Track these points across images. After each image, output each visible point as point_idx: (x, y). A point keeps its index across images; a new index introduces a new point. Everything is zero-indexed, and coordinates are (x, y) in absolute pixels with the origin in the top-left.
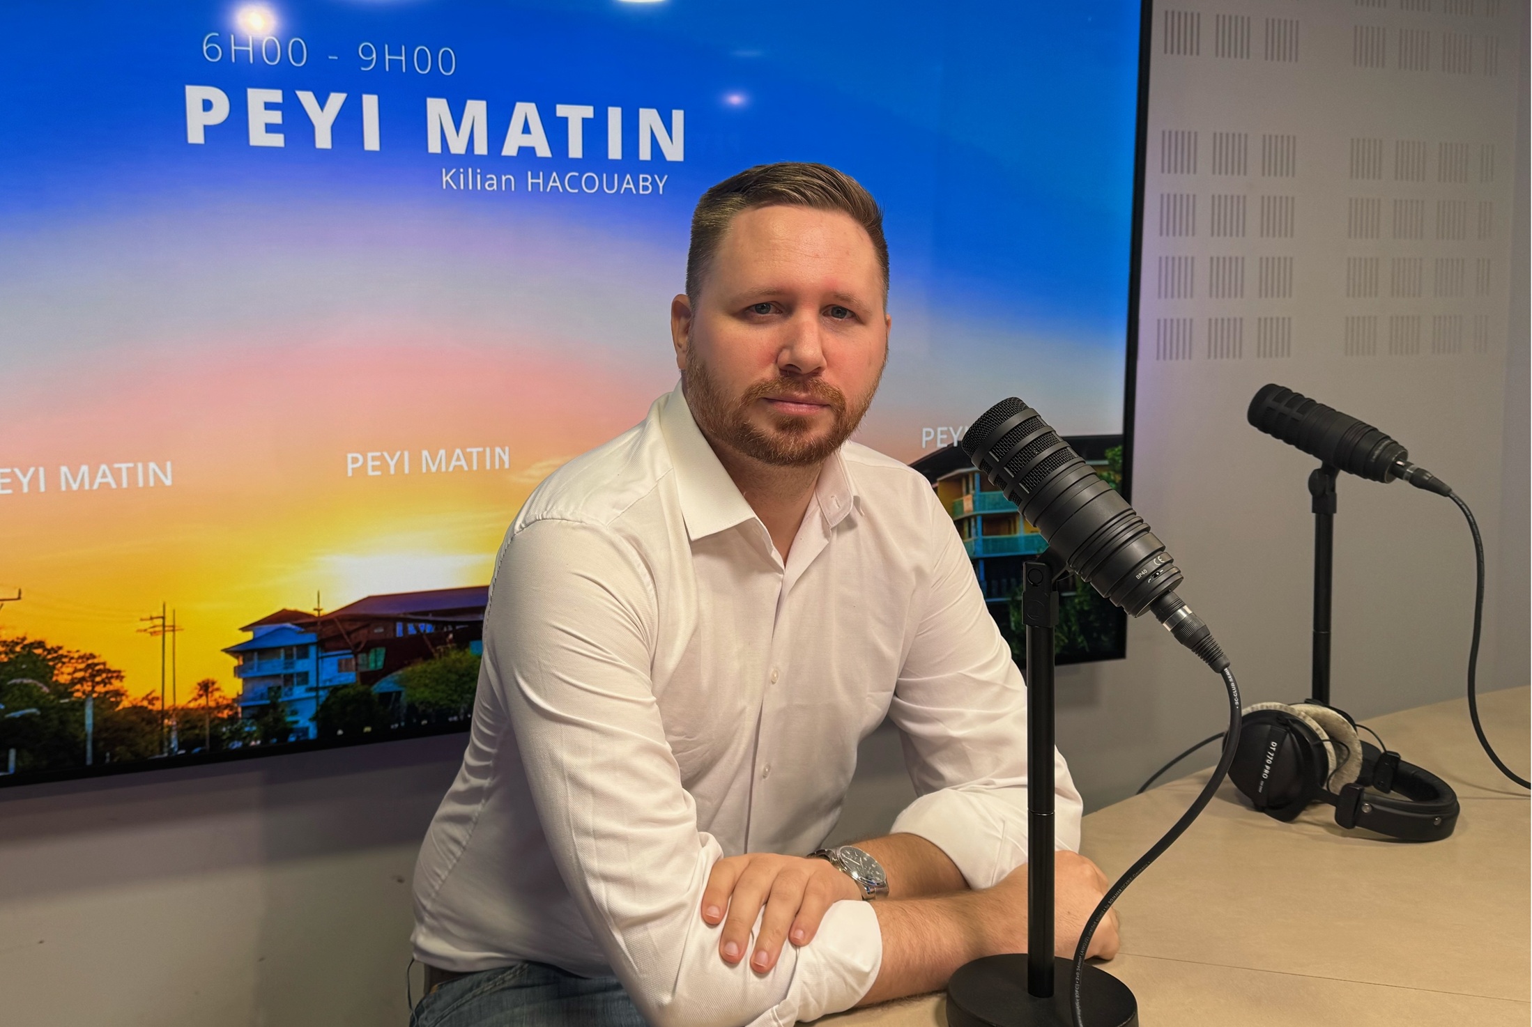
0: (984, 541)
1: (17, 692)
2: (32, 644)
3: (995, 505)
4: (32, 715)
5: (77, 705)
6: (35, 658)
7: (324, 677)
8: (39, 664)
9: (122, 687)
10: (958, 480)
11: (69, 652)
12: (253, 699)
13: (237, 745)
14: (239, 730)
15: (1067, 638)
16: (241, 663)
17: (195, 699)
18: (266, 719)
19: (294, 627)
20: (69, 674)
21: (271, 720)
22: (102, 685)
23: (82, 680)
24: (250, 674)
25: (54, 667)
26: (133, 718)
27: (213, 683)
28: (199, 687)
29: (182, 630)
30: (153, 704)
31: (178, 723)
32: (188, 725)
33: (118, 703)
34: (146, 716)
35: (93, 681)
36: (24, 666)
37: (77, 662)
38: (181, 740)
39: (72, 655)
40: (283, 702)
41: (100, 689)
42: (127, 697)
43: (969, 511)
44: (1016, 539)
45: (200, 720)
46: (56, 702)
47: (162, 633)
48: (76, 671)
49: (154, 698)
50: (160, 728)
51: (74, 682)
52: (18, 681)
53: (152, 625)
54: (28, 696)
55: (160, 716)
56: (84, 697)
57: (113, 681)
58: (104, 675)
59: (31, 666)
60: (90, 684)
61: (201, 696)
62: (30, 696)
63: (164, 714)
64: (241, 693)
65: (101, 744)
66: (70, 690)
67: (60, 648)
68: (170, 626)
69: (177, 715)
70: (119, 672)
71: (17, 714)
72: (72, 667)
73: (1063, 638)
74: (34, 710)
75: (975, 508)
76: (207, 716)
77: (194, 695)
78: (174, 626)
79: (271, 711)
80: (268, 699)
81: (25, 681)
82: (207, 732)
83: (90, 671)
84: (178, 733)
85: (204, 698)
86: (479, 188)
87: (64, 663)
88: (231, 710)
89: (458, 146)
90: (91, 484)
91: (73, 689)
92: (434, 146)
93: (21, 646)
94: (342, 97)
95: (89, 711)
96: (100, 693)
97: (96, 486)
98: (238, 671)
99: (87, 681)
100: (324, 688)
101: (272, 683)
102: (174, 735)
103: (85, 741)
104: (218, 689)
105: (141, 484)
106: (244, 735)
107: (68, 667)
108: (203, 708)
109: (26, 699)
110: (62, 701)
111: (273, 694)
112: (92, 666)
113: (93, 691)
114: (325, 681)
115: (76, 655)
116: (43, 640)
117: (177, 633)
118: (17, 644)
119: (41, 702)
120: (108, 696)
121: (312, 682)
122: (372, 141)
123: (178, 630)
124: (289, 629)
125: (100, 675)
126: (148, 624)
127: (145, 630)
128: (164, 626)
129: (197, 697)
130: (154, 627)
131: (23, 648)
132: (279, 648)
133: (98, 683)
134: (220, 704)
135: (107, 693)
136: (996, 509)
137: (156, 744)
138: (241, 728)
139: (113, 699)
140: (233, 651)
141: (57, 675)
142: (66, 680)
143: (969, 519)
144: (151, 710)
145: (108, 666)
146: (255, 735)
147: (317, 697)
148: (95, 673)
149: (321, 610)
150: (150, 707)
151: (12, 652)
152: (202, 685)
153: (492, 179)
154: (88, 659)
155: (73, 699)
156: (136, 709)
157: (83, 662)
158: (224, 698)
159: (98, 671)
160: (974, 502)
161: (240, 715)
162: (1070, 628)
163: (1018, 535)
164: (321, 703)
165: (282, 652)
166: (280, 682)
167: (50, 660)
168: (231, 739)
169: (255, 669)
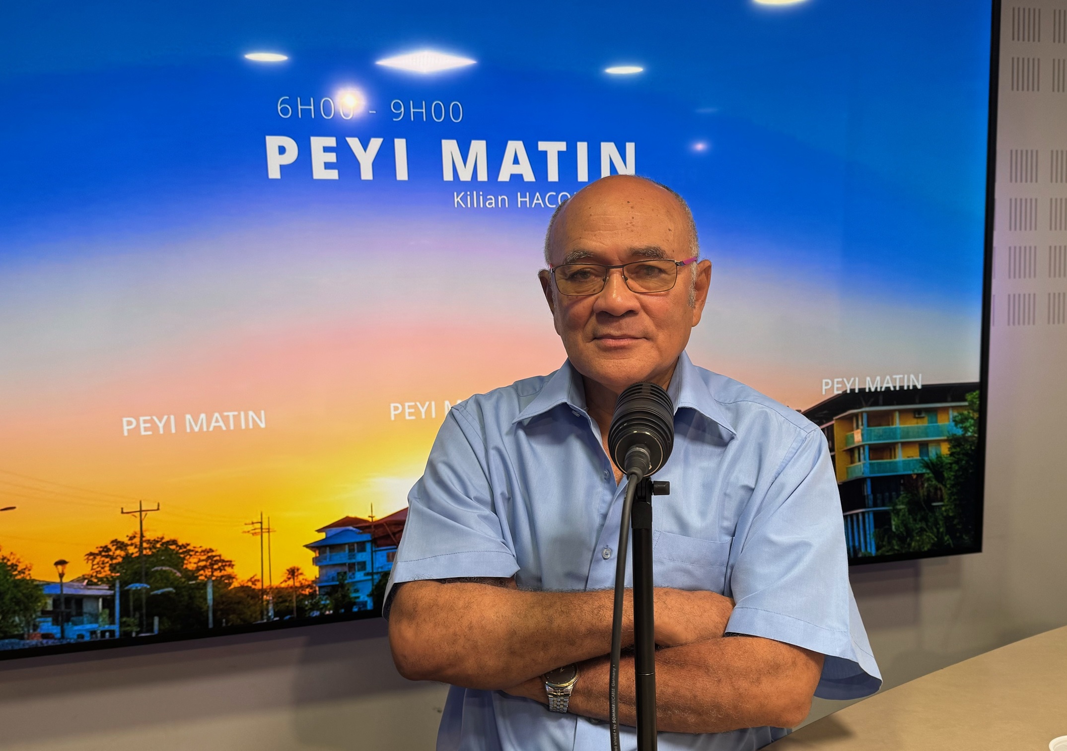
0: (871, 464)
1: (158, 577)
2: (168, 542)
3: (879, 438)
4: (169, 592)
5: (201, 585)
6: (170, 552)
7: (377, 565)
8: (173, 556)
9: (233, 572)
10: (850, 418)
11: (194, 547)
12: (326, 581)
13: (316, 613)
14: (317, 604)
15: (936, 537)
16: (318, 555)
17: (285, 581)
18: (336, 595)
19: (354, 529)
20: (195, 563)
21: (340, 596)
22: (219, 571)
23: (204, 568)
24: (325, 563)
25: (184, 559)
26: (241, 594)
27: (298, 570)
28: (288, 572)
29: (275, 531)
30: (255, 585)
31: (273, 598)
32: (280, 600)
33: (230, 584)
34: (250, 593)
35: (212, 568)
36: (163, 558)
37: (200, 555)
38: (276, 610)
39: (196, 550)
40: (348, 583)
41: (217, 574)
42: (237, 579)
43: (859, 442)
44: (896, 463)
45: (289, 596)
46: (186, 583)
47: (260, 534)
48: (200, 561)
49: (256, 580)
50: (260, 602)
51: (198, 569)
52: (159, 568)
53: (253, 528)
54: (166, 579)
55: (260, 593)
56: (206, 580)
57: (226, 568)
58: (220, 564)
59: (168, 557)
60: (210, 570)
61: (289, 579)
62: (167, 579)
63: (263, 591)
64: (318, 576)
65: (219, 613)
66: (196, 575)
67: (188, 545)
68: (266, 529)
69: (272, 592)
70: (231, 561)
71: (159, 592)
72: (197, 558)
73: (933, 537)
74: (170, 589)
75: (863, 440)
76: (294, 593)
77: (285, 578)
78: (269, 529)
79: (340, 589)
80: (338, 581)
81: (164, 568)
82: (295, 605)
83: (210, 561)
84: (274, 605)
85: (292, 580)
86: (482, 206)
87: (191, 555)
88: (311, 589)
89: (465, 175)
90: (208, 427)
91: (198, 574)
92: (448, 176)
93: (160, 543)
94: (380, 141)
95: (210, 590)
96: (217, 577)
97: (211, 429)
98: (316, 561)
99: (208, 568)
100: (377, 573)
101: (340, 569)
102: (271, 607)
103: (207, 611)
104: (301, 574)
105: (243, 427)
106: (321, 607)
107: (194, 558)
108: (291, 587)
109: (165, 581)
110: (191, 583)
111: (341, 577)
112: (212, 558)
113: (212, 575)
114: (378, 568)
115: (200, 550)
116: (176, 539)
117: (271, 534)
118: (158, 542)
119: (176, 583)
120: (223, 579)
121: (369, 569)
122: (402, 173)
123: (272, 531)
124: (351, 530)
125: (217, 564)
126: (250, 527)
127: (248, 532)
128: (262, 528)
129: (287, 580)
130: (255, 529)
131: (162, 545)
132: (345, 544)
133: (216, 570)
134: (303, 584)
135: (222, 576)
136: (880, 440)
137: (258, 613)
138: (319, 602)
139: (226, 581)
140: (312, 547)
141: (187, 564)
142: (193, 568)
143: (858, 448)
144: (254, 589)
145: (223, 558)
146: (329, 607)
147: (372, 580)
148: (213, 562)
149: (374, 517)
150: (253, 587)
151: (154, 547)
152: (290, 570)
153: (491, 199)
154: (208, 552)
155: (198, 581)
156: (243, 588)
157: (205, 555)
158: (306, 580)
159: (216, 561)
160: (862, 435)
161: (318, 593)
162: (938, 529)
163: (897, 459)
164: (375, 584)
165: (347, 547)
166: (346, 569)
167: (181, 553)
168: (312, 609)
169: (328, 560)
